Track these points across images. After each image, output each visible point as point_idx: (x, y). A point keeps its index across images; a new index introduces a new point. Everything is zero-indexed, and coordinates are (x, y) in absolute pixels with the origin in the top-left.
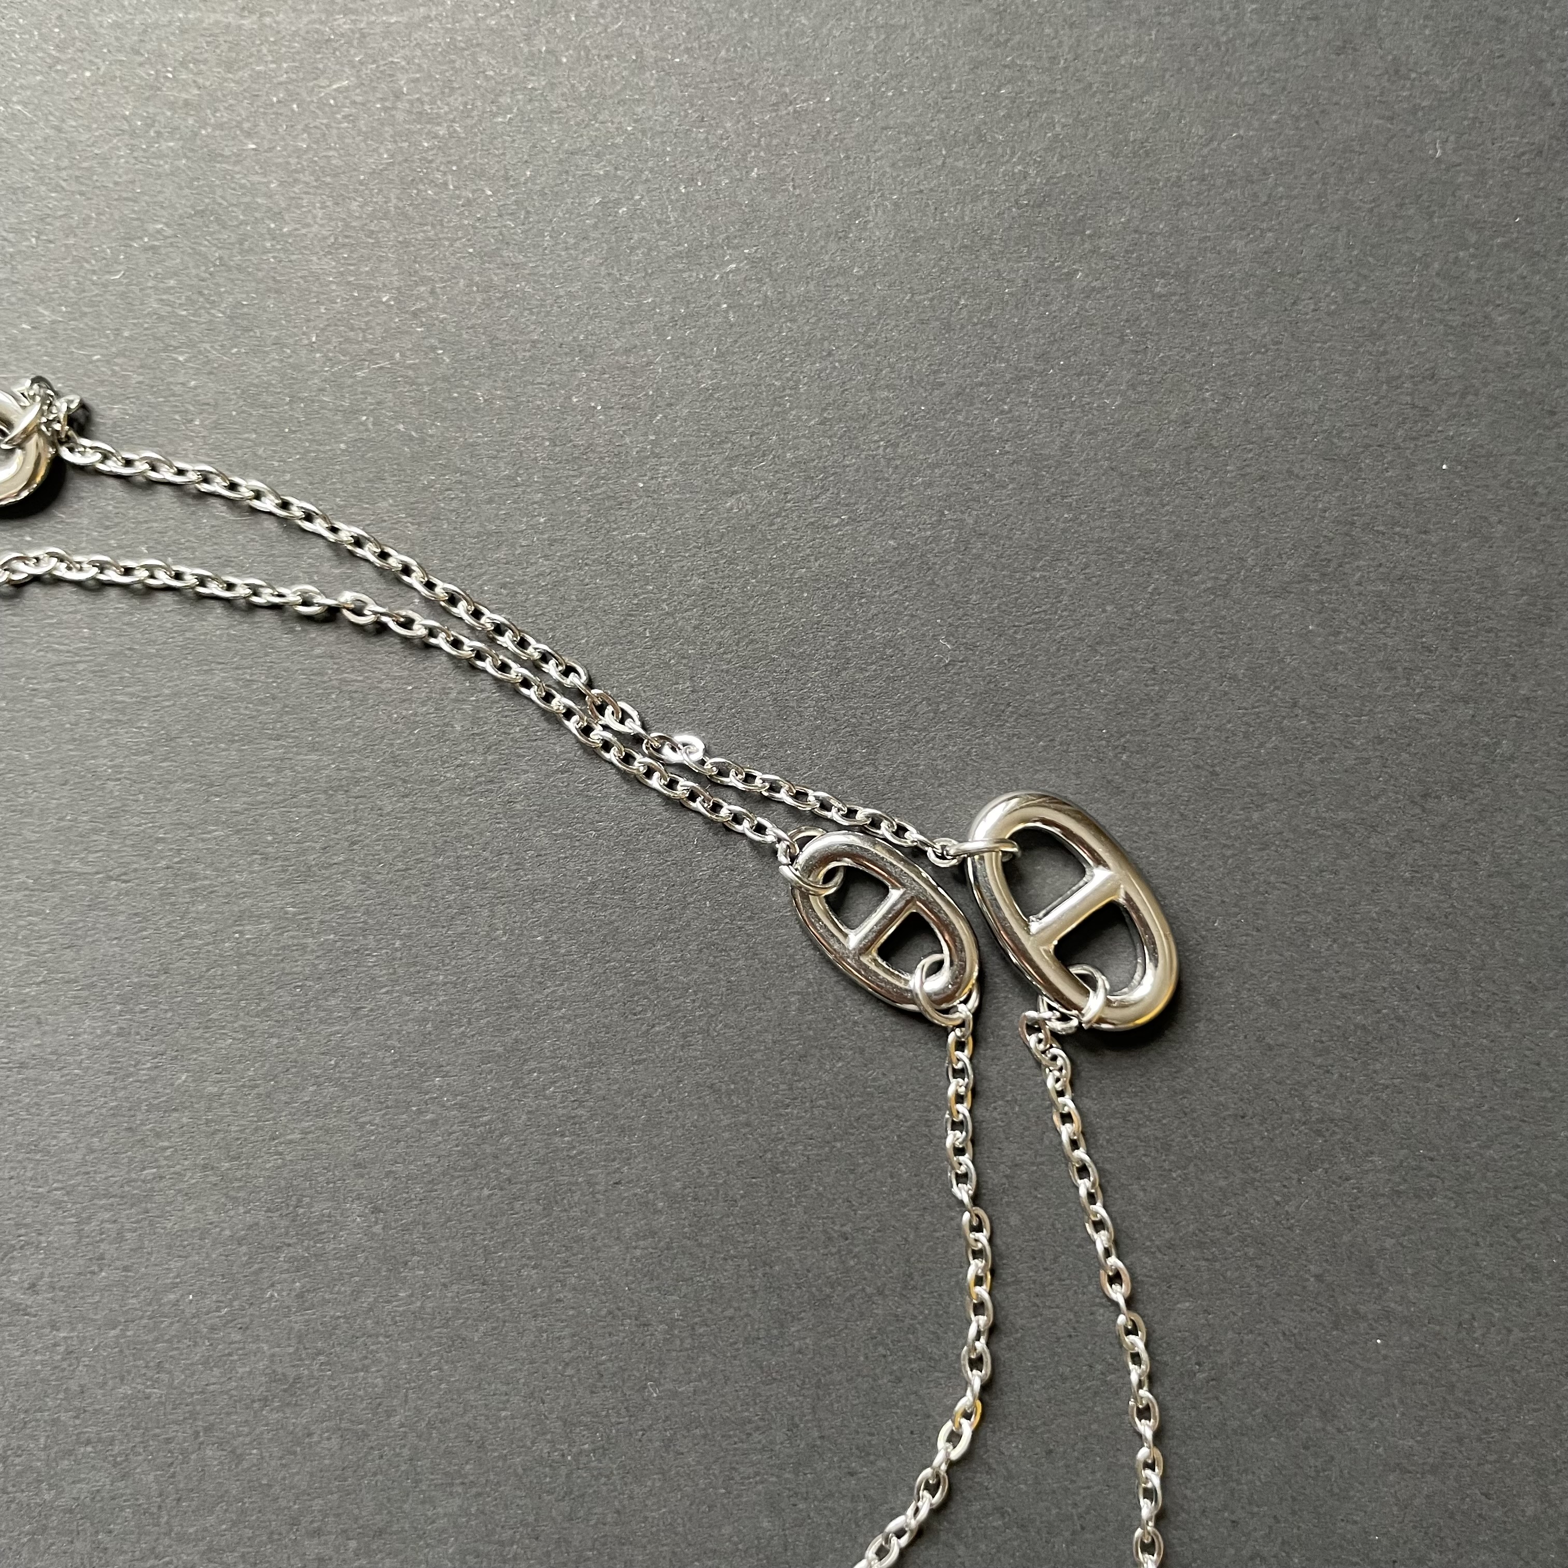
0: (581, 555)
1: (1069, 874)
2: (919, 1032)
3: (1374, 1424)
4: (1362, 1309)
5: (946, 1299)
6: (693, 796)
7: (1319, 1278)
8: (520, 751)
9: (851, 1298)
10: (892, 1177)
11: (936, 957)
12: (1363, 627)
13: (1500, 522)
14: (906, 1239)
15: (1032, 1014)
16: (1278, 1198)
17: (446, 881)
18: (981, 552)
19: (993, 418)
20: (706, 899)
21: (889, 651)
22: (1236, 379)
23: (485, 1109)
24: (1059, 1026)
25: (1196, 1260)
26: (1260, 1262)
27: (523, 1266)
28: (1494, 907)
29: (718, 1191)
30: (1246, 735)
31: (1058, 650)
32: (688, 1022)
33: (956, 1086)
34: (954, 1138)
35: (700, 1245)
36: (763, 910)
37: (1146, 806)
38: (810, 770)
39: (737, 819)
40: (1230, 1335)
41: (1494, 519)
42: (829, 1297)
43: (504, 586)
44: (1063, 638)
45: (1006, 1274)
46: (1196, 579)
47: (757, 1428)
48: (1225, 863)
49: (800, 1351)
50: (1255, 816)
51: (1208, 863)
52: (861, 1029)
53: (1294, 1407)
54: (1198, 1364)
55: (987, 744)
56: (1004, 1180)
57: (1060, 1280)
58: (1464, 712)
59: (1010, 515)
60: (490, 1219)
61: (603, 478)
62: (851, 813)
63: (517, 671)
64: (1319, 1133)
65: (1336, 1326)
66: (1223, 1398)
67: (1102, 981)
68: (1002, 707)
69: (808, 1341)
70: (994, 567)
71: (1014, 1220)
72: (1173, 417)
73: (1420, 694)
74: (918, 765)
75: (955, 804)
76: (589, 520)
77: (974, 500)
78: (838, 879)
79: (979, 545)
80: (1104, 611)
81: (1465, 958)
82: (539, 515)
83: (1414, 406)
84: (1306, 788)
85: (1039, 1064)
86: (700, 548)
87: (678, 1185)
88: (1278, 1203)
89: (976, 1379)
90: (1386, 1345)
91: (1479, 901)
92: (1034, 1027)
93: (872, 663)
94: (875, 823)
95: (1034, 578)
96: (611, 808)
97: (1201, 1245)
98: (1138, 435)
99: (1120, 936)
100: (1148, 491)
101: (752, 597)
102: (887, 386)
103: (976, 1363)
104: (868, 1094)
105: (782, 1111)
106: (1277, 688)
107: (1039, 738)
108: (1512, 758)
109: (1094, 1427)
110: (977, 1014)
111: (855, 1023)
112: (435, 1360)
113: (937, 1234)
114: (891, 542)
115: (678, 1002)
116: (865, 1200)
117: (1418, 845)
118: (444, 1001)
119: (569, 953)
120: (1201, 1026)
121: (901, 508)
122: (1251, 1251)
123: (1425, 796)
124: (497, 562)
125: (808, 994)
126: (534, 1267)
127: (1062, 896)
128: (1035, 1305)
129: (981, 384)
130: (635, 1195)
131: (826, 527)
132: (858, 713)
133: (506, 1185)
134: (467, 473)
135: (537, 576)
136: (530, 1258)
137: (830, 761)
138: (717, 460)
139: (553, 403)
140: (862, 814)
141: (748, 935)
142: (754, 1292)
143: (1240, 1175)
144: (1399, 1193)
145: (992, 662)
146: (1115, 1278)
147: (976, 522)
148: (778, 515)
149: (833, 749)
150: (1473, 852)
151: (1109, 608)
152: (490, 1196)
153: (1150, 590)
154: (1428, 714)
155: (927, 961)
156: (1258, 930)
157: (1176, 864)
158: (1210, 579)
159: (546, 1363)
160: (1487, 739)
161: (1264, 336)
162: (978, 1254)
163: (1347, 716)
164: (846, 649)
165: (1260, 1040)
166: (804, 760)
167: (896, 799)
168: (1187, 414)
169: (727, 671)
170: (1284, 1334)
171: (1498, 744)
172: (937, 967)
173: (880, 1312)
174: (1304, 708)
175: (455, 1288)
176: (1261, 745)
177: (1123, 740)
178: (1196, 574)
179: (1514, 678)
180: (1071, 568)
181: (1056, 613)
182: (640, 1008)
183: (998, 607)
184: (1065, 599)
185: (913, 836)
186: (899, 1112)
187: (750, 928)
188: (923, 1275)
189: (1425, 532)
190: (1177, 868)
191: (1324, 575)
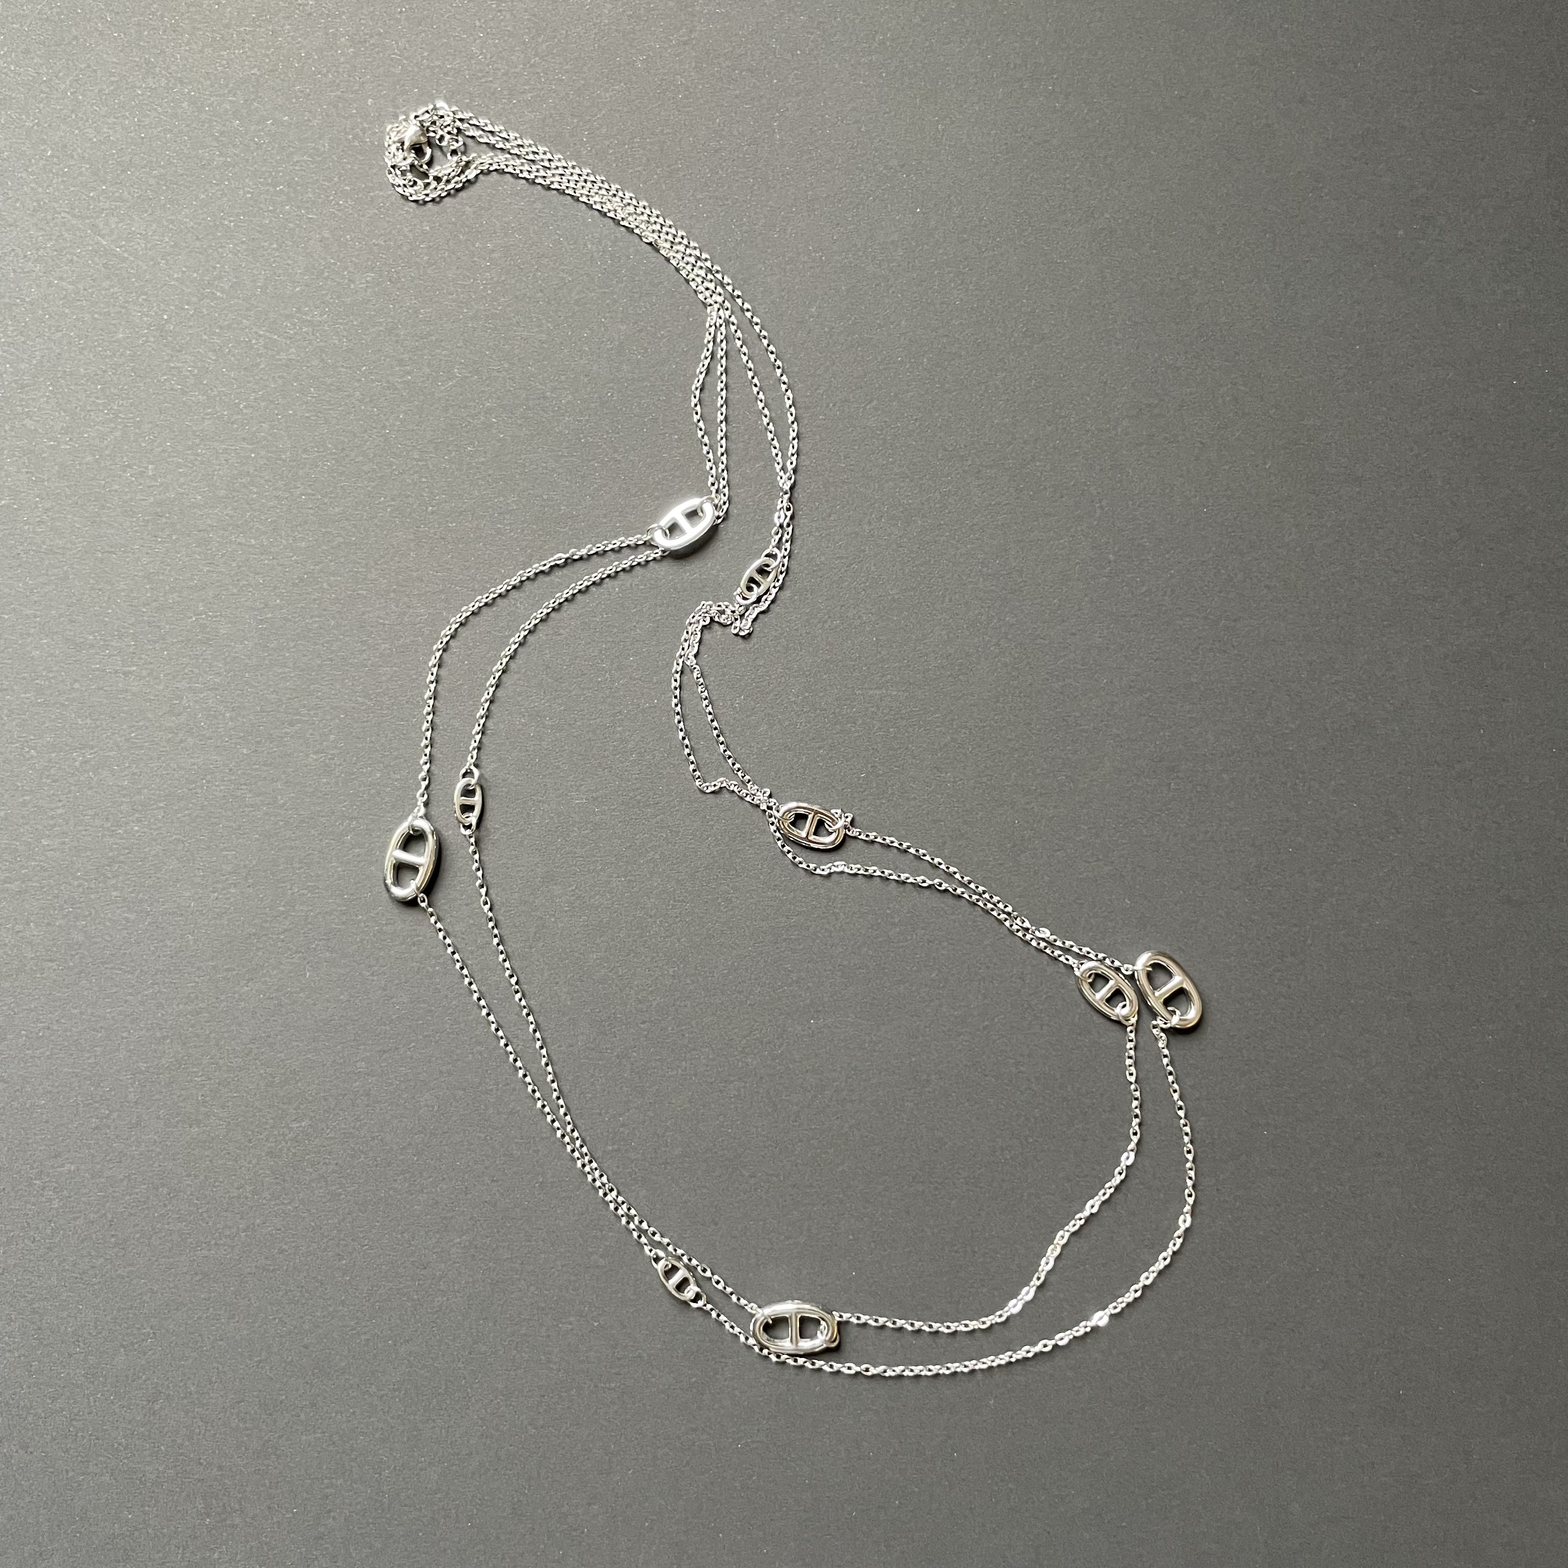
1: (1167, 978)
2: (1116, 1027)
3: (1263, 1160)
4: (1260, 1122)
5: (1125, 1113)
6: (1046, 948)
7: (1246, 1111)
9: (1094, 1113)
10: (1109, 1073)
12: (1263, 901)
14: (1112, 1094)
15: (1154, 1022)
24: (1164, 1026)
31: (1164, 905)
33: (1130, 1045)
34: (1129, 1062)
38: (1084, 941)
39: (1060, 956)
40: (1217, 1129)
41: (1306, 867)
43: (986, 878)
44: (1166, 901)
45: (1145, 1106)
46: (1209, 883)
48: (1217, 976)
50: (1228, 961)
51: (1212, 975)
53: (1238, 1153)
54: (1207, 1137)
55: (1141, 935)
56: (1145, 1076)
57: (1163, 1108)
62: (1097, 956)
63: (990, 906)
64: (1247, 1064)
65: (1252, 1127)
66: (1214, 1149)
68: (1146, 923)
69: (1080, 1126)
71: (1148, 1089)
72: (1202, 831)
73: (1282, 923)
74: (1118, 941)
75: (1131, 954)
79: (1139, 870)
80: (1179, 893)
81: (1295, 1009)
83: (1281, 830)
84: (1244, 952)
85: (1157, 1038)
87: (1039, 1074)
88: (1233, 1087)
89: (1135, 1139)
90: (1268, 1134)
91: (1300, 991)
92: (1155, 1027)
94: (1104, 958)
96: (1019, 951)
97: (1208, 1099)
98: (1191, 836)
99: (1183, 998)
100: (1194, 855)
103: (1135, 1134)
104: (1101, 1047)
105: (1073, 1051)
106: (1235, 920)
107: (1158, 934)
109: (1173, 1156)
110: (1137, 1021)
111: (1097, 1024)
113: (1123, 1092)
116: (1099, 1081)
117: (1280, 972)
120: (1209, 1029)
122: (1224, 1102)
123: (1283, 956)
124: (983, 871)
125: (1083, 1014)
127: (1165, 984)
128: (1154, 1116)
137: (1090, 938)
140: (1101, 956)
143: (1221, 1077)
144: (1272, 1085)
145: (1143, 908)
146: (1180, 1108)
149: (1092, 935)
150: (1298, 975)
153: (1194, 886)
154: (1284, 930)
156: (1228, 998)
158: (1214, 883)
160: (1303, 939)
162: (1136, 1099)
163: (1258, 929)
165: (1228, 1033)
166: (1082, 938)
167: (1111, 952)
168: (1207, 830)
170: (1235, 1129)
171: (1307, 940)
174: (1244, 926)
176: (1230, 938)
177: (1185, 935)
179: (1312, 919)
180: (1169, 878)
181: (1164, 893)
183: (1145, 890)
184: (1167, 888)
185: (1117, 963)
186: (1111, 1053)
187: (1064, 990)
188: (1118, 1106)
190: (1202, 977)
191: (1251, 884)
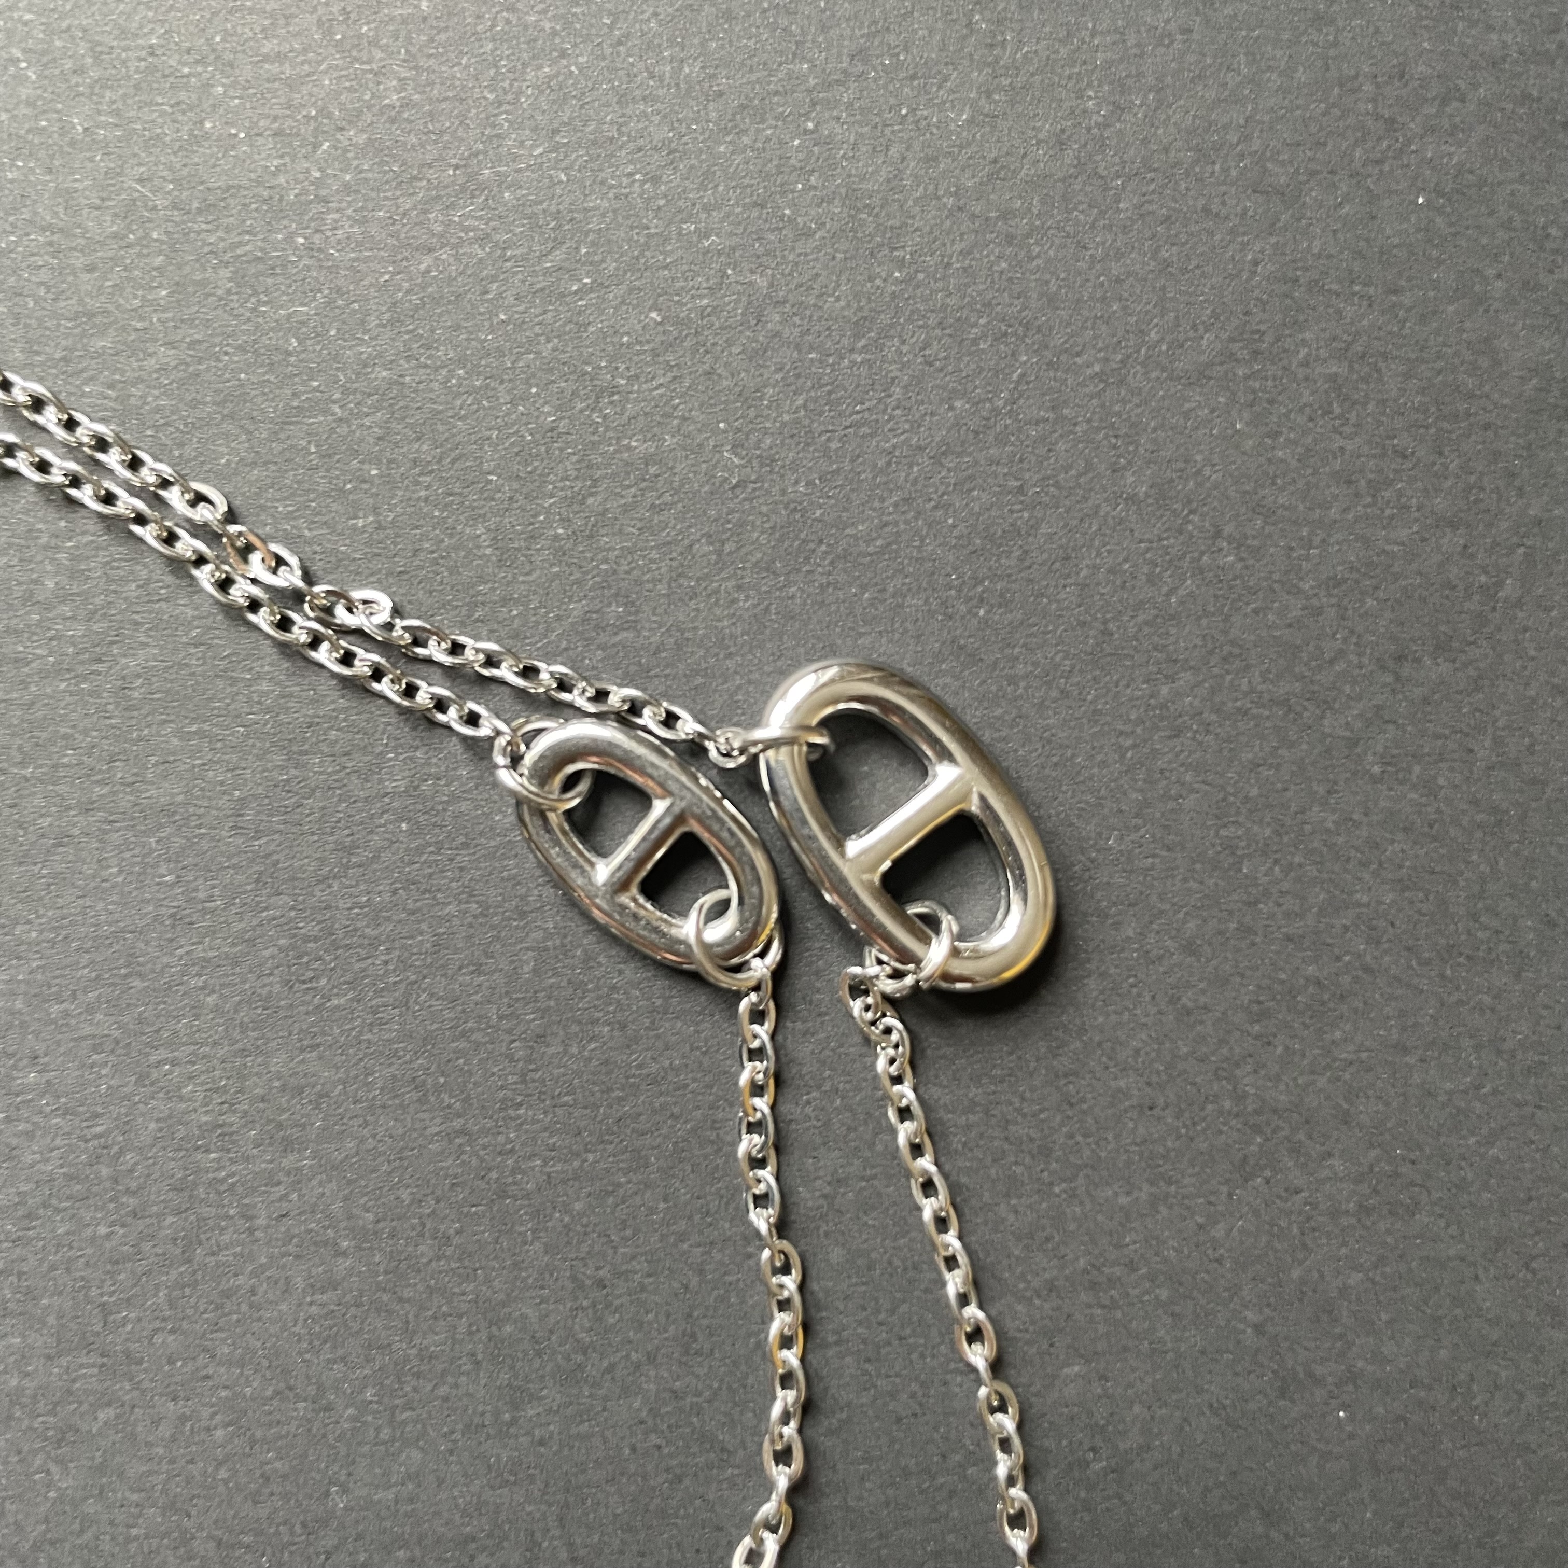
0: (218, 340)
1: (906, 774)
2: (701, 998)
3: (1335, 1528)
4: (1319, 1370)
5: (743, 1368)
6: (377, 674)
7: (1258, 1329)
8: (136, 617)
9: (611, 1369)
10: (665, 1200)
11: (721, 894)
12: (1311, 425)
13: (1499, 276)
14: (686, 1287)
15: (856, 970)
16: (1200, 1220)
17: (38, 801)
18: (779, 327)
19: (793, 139)
20: (401, 819)
21: (653, 470)
22: (1130, 82)
23: (97, 1116)
24: (889, 986)
25: (1089, 1306)
26: (1177, 1309)
27: (156, 1331)
28: (1495, 810)
29: (423, 1225)
30: (1151, 580)
31: (889, 464)
32: (379, 993)
33: (751, 1072)
34: (749, 1143)
35: (401, 1300)
36: (481, 834)
37: (1013, 680)
38: (546, 636)
39: (441, 705)
40: (1137, 1409)
41: (1491, 272)
42: (580, 1367)
43: (111, 386)
44: (894, 447)
45: (826, 1331)
46: (1078, 360)
47: (484, 1549)
48: (1123, 756)
49: (542, 1443)
50: (1165, 690)
51: (1099, 758)
52: (620, 996)
53: (1226, 1507)
54: (1093, 1449)
55: (792, 597)
56: (821, 1201)
57: (901, 1338)
58: (1452, 541)
59: (817, 275)
60: (109, 1267)
61: (248, 232)
62: (601, 696)
63: (127, 503)
64: (1256, 1129)
65: (1283, 1393)
66: (1128, 1497)
67: (948, 922)
68: (812, 546)
69: (552, 1427)
70: (798, 347)
71: (836, 1255)
72: (1041, 136)
73: (1392, 517)
74: (695, 628)
75: (750, 682)
76: (229, 292)
77: (767, 253)
78: (583, 786)
79: (777, 318)
80: (951, 408)
81: (1455, 883)
82: (160, 286)
83: (1378, 117)
84: (1237, 651)
85: (867, 1040)
86: (384, 326)
87: (370, 1216)
88: (1201, 1227)
89: (782, 1477)
90: (1351, 1418)
91: (1475, 803)
92: (859, 988)
93: (629, 487)
94: (635, 708)
95: (854, 363)
96: (266, 694)
97: (1093, 1286)
98: (995, 161)
100: (1010, 239)
101: (458, 395)
102: (644, 98)
103: (783, 1457)
104: (632, 1085)
105: (511, 1112)
106: (1192, 512)
107: (864, 588)
108: (1519, 604)
109: (951, 1538)
111: (614, 988)
112: (38, 1461)
113: (729, 1278)
114: (654, 315)
115: (363, 965)
116: (629, 1232)
117: (1391, 727)
118: (39, 967)
119: (210, 899)
120: (1092, 983)
121: (666, 267)
122: (1164, 1294)
123: (1400, 658)
124: (100, 354)
125: (546, 949)
126: (172, 1331)
127: (895, 806)
128: (866, 1373)
129: (776, 93)
130: (309, 1231)
131: (562, 295)
132: (612, 555)
133: (129, 1220)
134: (61, 230)
135: (157, 371)
136: (164, 1319)
137: (572, 624)
138: (406, 204)
139: (178, 131)
140: (618, 696)
141: (462, 869)
142: (477, 1363)
143: (1145, 1187)
144: (1368, 1211)
145: (797, 482)
146: (975, 1335)
147: (771, 285)
148: (494, 278)
149: (576, 608)
150: (1467, 735)
151: (958, 404)
152: (109, 1236)
153: (1015, 376)
154: (1403, 544)
155: (708, 900)
156: (1169, 849)
157: (1055, 759)
158: (1097, 359)
159: (192, 1461)
160: (1483, 579)
161: (1168, 21)
162: (784, 1305)
163: (1291, 549)
164: (590, 467)
165: (1174, 1000)
166: (537, 623)
167: (666, 676)
168: (1063, 131)
169: (426, 500)
170: (1211, 1406)
171: (1499, 585)
172: (721, 908)
173: (652, 1386)
174: (1230, 539)
175: (64, 1361)
176: (1172, 591)
177: (980, 589)
178: (1078, 355)
179: (1521, 493)
180: (905, 349)
181: (885, 411)
182: (310, 974)
183: (805, 406)
184: (897, 391)
185: (688, 726)
186: (676, 1110)
187: (464, 858)
188: (711, 1335)
189: (1394, 292)
190: (1056, 765)
191: (1256, 353)
